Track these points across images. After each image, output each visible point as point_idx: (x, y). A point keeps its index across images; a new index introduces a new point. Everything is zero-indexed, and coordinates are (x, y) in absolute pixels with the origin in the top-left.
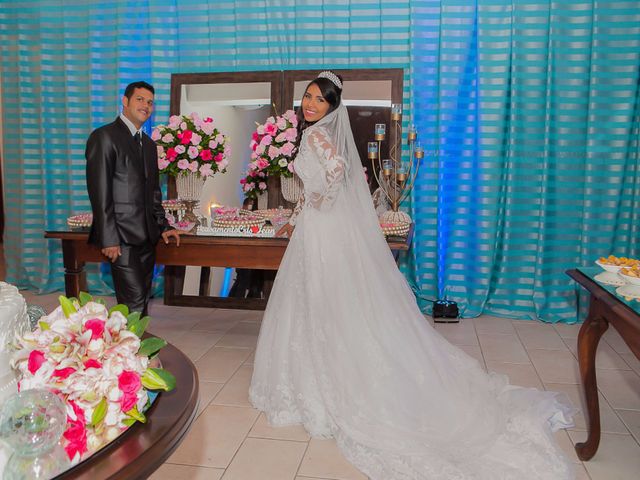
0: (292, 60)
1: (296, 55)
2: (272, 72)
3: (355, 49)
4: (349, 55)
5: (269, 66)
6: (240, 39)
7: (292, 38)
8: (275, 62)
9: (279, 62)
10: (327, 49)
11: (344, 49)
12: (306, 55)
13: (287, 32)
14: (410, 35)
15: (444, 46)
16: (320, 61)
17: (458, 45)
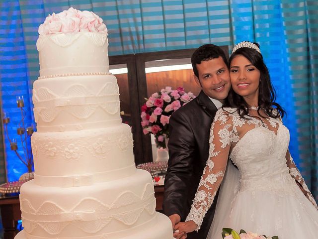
0: (141, 45)
1: (144, 42)
2: (126, 56)
4: (186, 38)
5: (123, 51)
7: (140, 28)
8: (128, 48)
9: (131, 47)
10: (168, 35)
13: (136, 24)
14: (231, 20)
15: (257, 26)
16: (164, 45)
17: (267, 26)
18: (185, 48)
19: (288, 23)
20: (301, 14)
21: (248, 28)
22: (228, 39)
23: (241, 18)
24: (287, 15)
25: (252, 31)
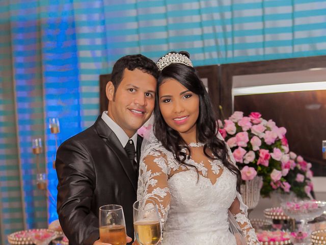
0: (229, 52)
1: (233, 47)
3: (299, 35)
4: (293, 42)
5: (204, 61)
6: (172, 33)
7: (229, 28)
8: (211, 55)
9: (215, 55)
10: (268, 37)
11: (287, 36)
12: (244, 46)
13: (223, 22)
16: (261, 52)
18: (291, 57)
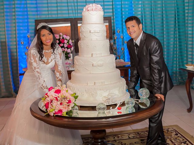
0: (77, 15)
2: (70, 19)
7: (76, 8)
14: (113, 7)
15: (123, 10)
17: (127, 10)
19: (135, 9)
20: (140, 6)
21: (119, 10)
22: (111, 14)
23: (117, 6)
24: (135, 6)
25: (121, 11)
